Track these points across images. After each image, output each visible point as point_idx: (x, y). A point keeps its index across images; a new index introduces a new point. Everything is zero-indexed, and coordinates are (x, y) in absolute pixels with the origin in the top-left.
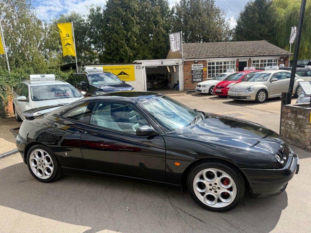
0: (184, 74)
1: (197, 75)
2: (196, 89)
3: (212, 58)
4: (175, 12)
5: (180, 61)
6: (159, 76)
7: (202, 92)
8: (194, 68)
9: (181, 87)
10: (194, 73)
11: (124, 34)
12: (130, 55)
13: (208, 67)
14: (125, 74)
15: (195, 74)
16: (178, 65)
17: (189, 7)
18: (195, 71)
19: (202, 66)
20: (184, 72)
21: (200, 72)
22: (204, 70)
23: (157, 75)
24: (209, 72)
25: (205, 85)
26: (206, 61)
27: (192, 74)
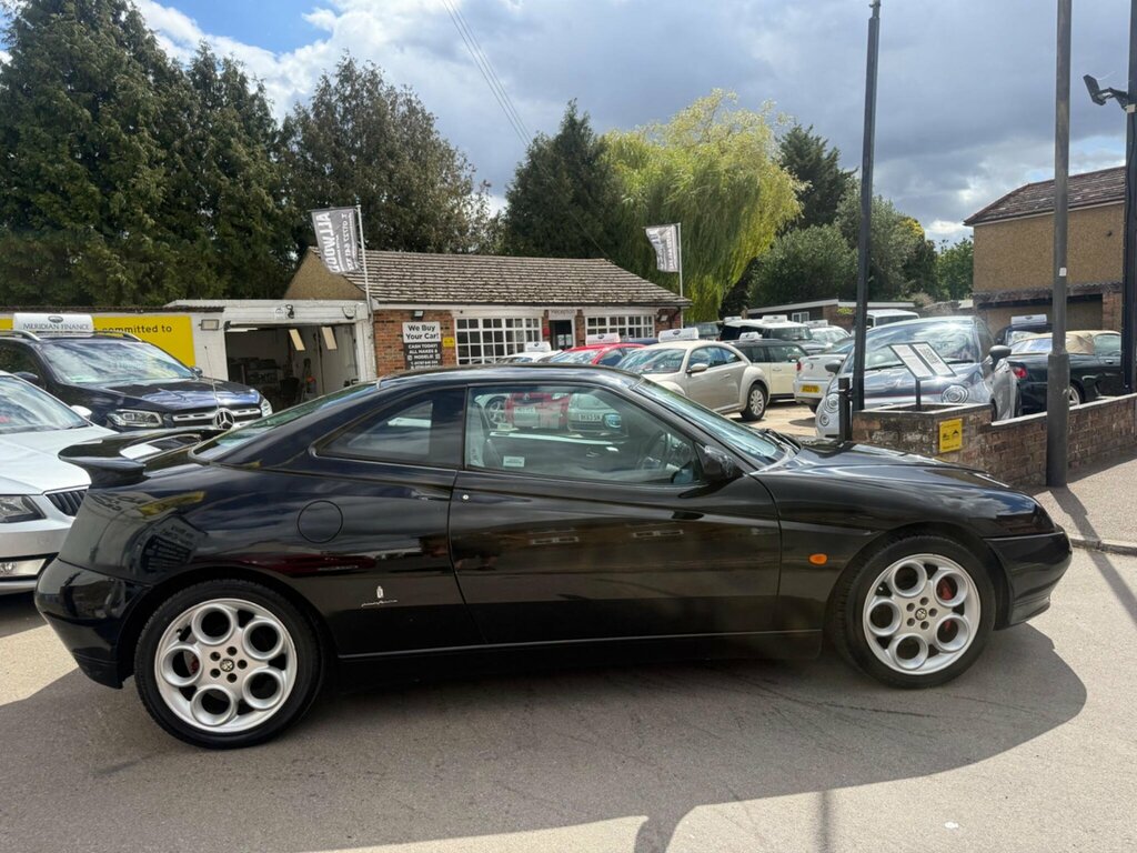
0: (376, 357)
1: (424, 360)
3: (469, 304)
5: (360, 310)
6: (253, 365)
8: (413, 337)
10: (413, 355)
13: (458, 333)
15: (416, 357)
16: (354, 324)
18: (417, 347)
19: (438, 330)
20: (375, 347)
21: (434, 349)
22: (444, 345)
23: (247, 361)
24: (463, 352)
26: (450, 315)
27: (406, 357)
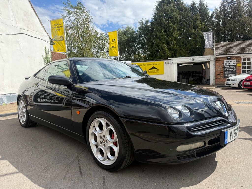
0: (215, 70)
1: (230, 70)
2: (226, 83)
3: (246, 54)
4: (214, 17)
5: (212, 58)
6: (195, 73)
7: (231, 86)
8: (227, 64)
9: (212, 81)
10: (226, 69)
11: (165, 38)
12: (168, 55)
13: (243, 62)
14: (155, 68)
15: (227, 69)
16: (210, 61)
17: (229, 10)
18: (228, 67)
19: (235, 62)
20: (215, 67)
21: (234, 67)
22: (237, 66)
23: (193, 72)
24: (244, 68)
25: (234, 79)
26: (241, 57)
27: (224, 70)
